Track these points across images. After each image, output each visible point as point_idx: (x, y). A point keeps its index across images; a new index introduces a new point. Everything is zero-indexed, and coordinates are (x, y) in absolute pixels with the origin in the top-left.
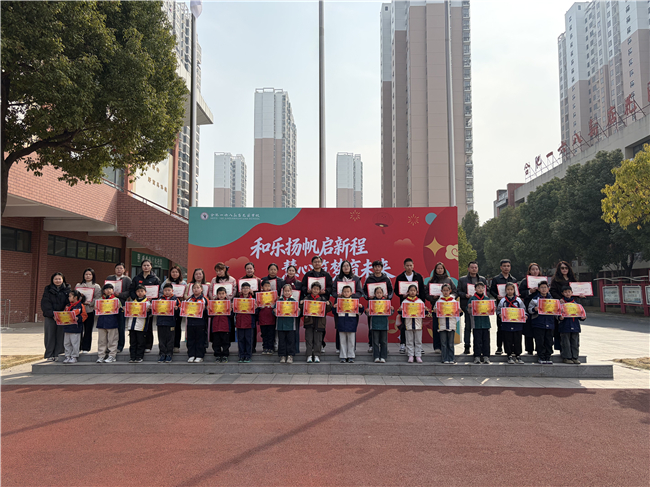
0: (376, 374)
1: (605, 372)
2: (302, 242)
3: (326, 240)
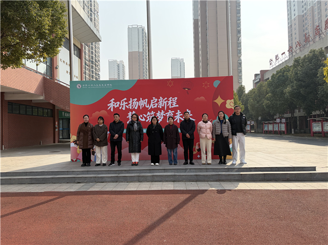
2: (138, 100)
3: (153, 99)
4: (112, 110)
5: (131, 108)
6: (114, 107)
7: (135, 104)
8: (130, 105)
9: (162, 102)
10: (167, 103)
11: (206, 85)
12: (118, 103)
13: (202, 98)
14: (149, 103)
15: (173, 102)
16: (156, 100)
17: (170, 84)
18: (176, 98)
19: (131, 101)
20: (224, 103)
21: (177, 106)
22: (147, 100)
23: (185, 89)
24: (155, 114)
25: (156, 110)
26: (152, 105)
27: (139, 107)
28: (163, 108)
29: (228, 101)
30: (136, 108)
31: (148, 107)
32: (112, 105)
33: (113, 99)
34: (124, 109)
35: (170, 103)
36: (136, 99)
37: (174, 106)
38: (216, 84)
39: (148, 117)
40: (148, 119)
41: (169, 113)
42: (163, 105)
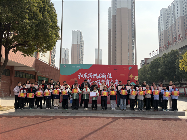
0: (116, 113)
1: (182, 114)
2: (93, 74)
3: (99, 74)
4: (80, 78)
5: (89, 78)
6: (81, 77)
7: (91, 75)
8: (89, 76)
9: (104, 76)
10: (107, 76)
11: (125, 68)
12: (83, 75)
13: (123, 74)
14: (98, 75)
15: (109, 76)
16: (101, 74)
17: (108, 67)
18: (111, 74)
19: (89, 74)
20: (134, 78)
21: (111, 77)
22: (97, 74)
23: (115, 70)
24: (100, 81)
25: (101, 79)
26: (99, 76)
27: (93, 77)
28: (104, 78)
29: (135, 77)
30: (91, 78)
31: (97, 77)
32: (80, 76)
33: (81, 73)
34: (85, 78)
35: (108, 76)
36: (91, 74)
37: (110, 77)
38: (130, 68)
39: (97, 82)
40: (97, 83)
41: (107, 81)
42: (104, 77)
